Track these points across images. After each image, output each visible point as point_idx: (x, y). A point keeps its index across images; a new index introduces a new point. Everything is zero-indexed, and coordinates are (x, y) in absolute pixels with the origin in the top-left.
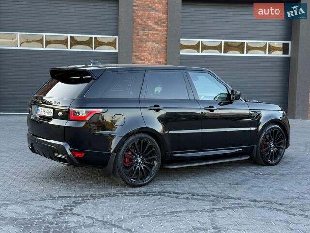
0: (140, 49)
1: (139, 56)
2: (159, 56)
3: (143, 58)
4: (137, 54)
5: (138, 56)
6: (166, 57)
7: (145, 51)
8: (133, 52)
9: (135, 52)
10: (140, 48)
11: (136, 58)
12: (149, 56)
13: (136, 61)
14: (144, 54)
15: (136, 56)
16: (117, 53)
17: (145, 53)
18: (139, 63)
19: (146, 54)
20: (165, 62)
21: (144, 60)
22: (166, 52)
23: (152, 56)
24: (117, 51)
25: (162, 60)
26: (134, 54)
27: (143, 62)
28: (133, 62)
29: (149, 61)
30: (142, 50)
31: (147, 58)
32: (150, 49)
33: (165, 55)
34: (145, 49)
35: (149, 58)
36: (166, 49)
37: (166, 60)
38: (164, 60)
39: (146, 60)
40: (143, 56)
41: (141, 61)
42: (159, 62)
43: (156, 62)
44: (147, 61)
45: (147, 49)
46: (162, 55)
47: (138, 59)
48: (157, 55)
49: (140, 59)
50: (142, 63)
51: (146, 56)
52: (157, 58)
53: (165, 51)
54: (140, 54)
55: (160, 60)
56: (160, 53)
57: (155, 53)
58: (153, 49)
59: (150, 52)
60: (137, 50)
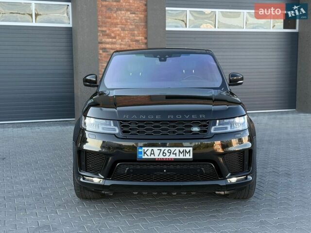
0: (108, 22)
1: (108, 32)
2: (136, 32)
3: (113, 35)
4: (104, 29)
5: (106, 31)
6: (146, 33)
7: (116, 25)
8: (99, 26)
9: (101, 26)
10: (109, 20)
11: (103, 35)
12: (122, 32)
13: (103, 40)
14: (115, 29)
15: (102, 31)
16: (71, 28)
17: (116, 27)
18: (108, 43)
19: (117, 29)
20: (145, 41)
21: (114, 38)
22: (146, 26)
23: (127, 32)
24: (70, 26)
25: (140, 38)
26: (99, 29)
27: (114, 40)
28: (99, 41)
29: (123, 39)
30: (112, 24)
31: (119, 35)
32: (124, 21)
33: (146, 30)
34: (115, 21)
35: (122, 35)
36: (146, 22)
37: (146, 38)
38: (143, 38)
39: (117, 37)
40: (113, 32)
41: (111, 40)
42: (137, 41)
43: (132, 40)
44: (119, 39)
45: (118, 21)
46: (141, 29)
47: (106, 37)
48: (133, 30)
49: (109, 36)
50: (112, 43)
51: (118, 32)
52: (133, 35)
53: (143, 24)
54: (109, 30)
55: (138, 38)
56: (137, 27)
57: (131, 27)
58: (127, 22)
59: (123, 26)
60: (105, 23)
